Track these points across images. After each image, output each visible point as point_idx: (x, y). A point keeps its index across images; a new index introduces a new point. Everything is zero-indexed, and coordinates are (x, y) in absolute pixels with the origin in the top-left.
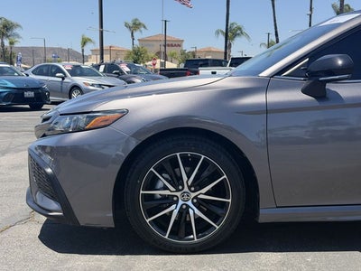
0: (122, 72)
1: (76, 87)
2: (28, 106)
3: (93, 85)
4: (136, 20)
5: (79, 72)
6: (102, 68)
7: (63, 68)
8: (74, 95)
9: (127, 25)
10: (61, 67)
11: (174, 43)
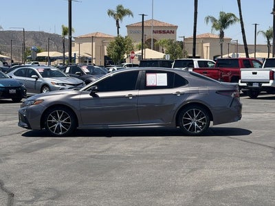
0: (82, 73)
1: (46, 86)
2: (11, 100)
3: (58, 84)
4: (121, 6)
5: (49, 74)
6: (68, 70)
7: (37, 71)
8: (44, 91)
9: (110, 13)
10: (35, 70)
11: (166, 30)
